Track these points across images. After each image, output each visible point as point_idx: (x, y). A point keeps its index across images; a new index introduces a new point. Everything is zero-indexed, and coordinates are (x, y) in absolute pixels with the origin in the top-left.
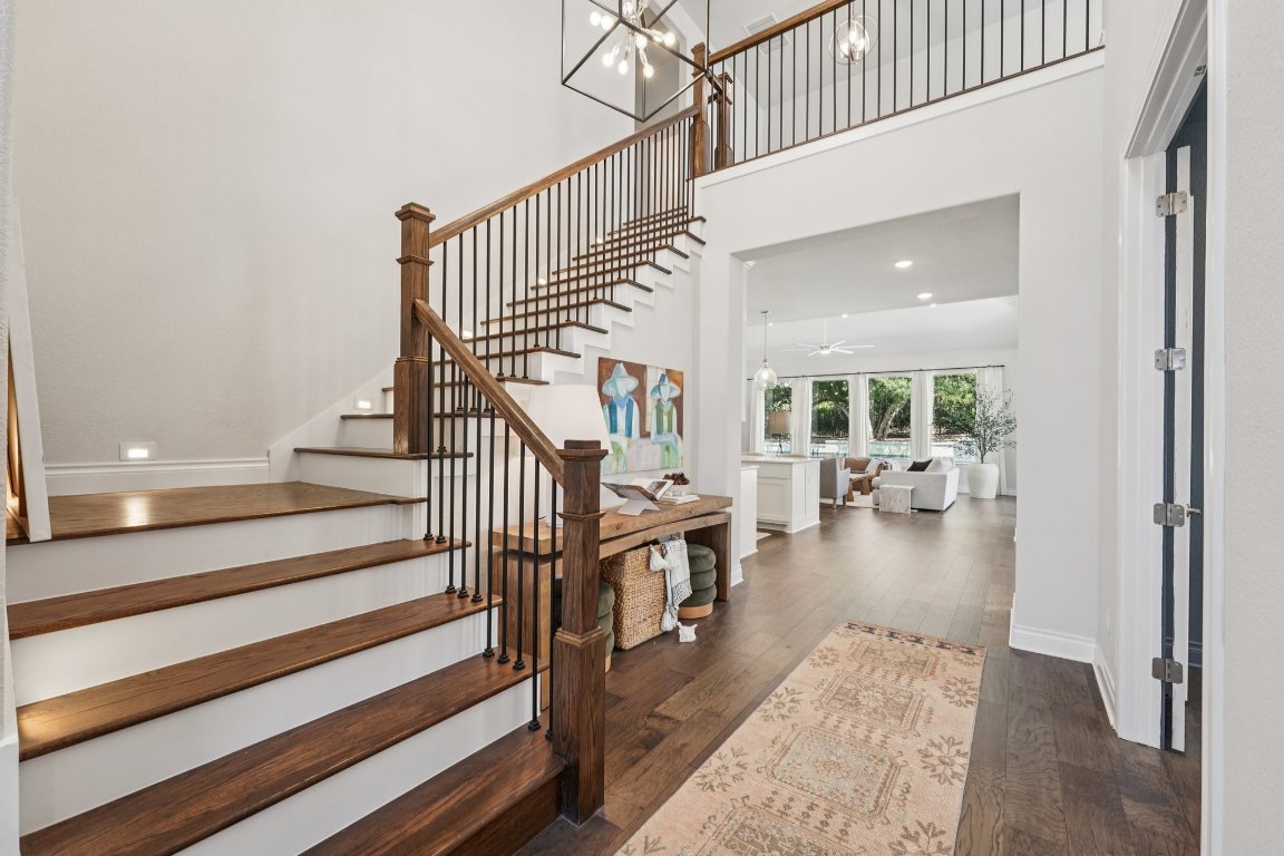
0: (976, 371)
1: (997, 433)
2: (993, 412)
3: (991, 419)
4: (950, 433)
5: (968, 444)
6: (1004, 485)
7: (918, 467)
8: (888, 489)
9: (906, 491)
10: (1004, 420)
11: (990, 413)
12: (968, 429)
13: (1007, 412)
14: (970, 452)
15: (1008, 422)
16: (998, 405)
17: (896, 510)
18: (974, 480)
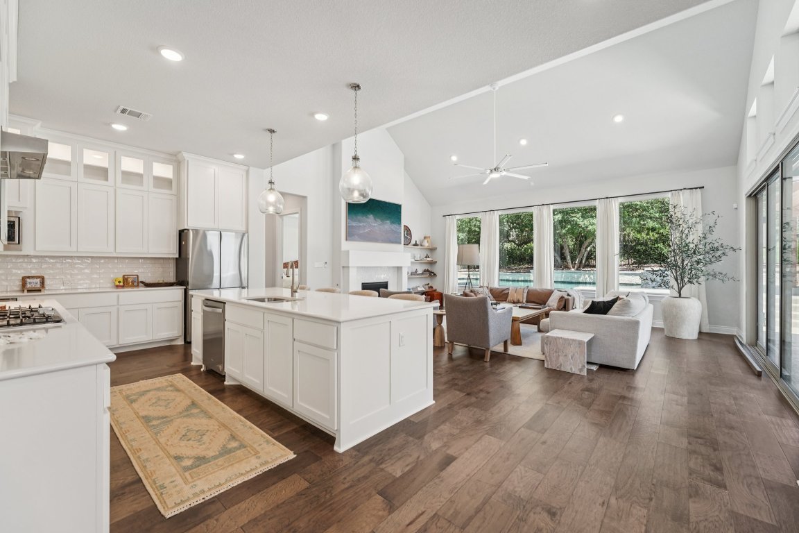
0: (669, 195)
1: (698, 263)
2: (693, 238)
3: (691, 246)
4: (640, 264)
5: (662, 275)
6: (706, 321)
7: (599, 308)
8: (556, 338)
9: (580, 343)
10: (708, 247)
11: (690, 239)
12: (661, 259)
13: (710, 238)
14: (665, 284)
15: (714, 250)
16: (700, 229)
17: (567, 368)
18: (670, 315)
